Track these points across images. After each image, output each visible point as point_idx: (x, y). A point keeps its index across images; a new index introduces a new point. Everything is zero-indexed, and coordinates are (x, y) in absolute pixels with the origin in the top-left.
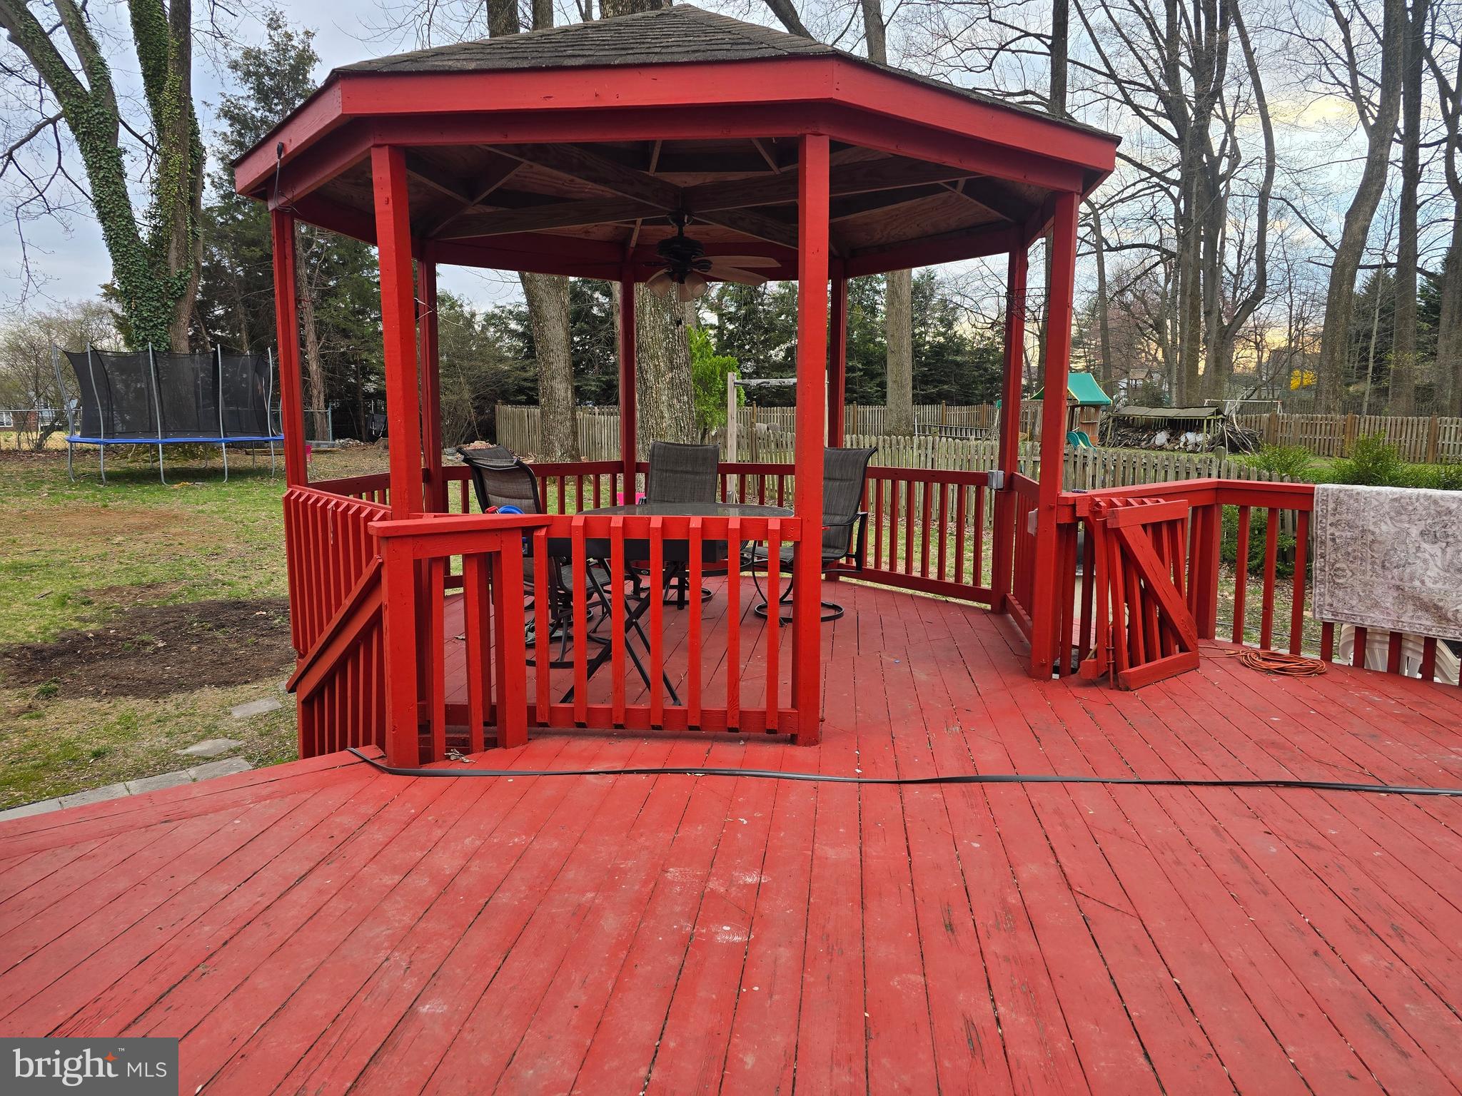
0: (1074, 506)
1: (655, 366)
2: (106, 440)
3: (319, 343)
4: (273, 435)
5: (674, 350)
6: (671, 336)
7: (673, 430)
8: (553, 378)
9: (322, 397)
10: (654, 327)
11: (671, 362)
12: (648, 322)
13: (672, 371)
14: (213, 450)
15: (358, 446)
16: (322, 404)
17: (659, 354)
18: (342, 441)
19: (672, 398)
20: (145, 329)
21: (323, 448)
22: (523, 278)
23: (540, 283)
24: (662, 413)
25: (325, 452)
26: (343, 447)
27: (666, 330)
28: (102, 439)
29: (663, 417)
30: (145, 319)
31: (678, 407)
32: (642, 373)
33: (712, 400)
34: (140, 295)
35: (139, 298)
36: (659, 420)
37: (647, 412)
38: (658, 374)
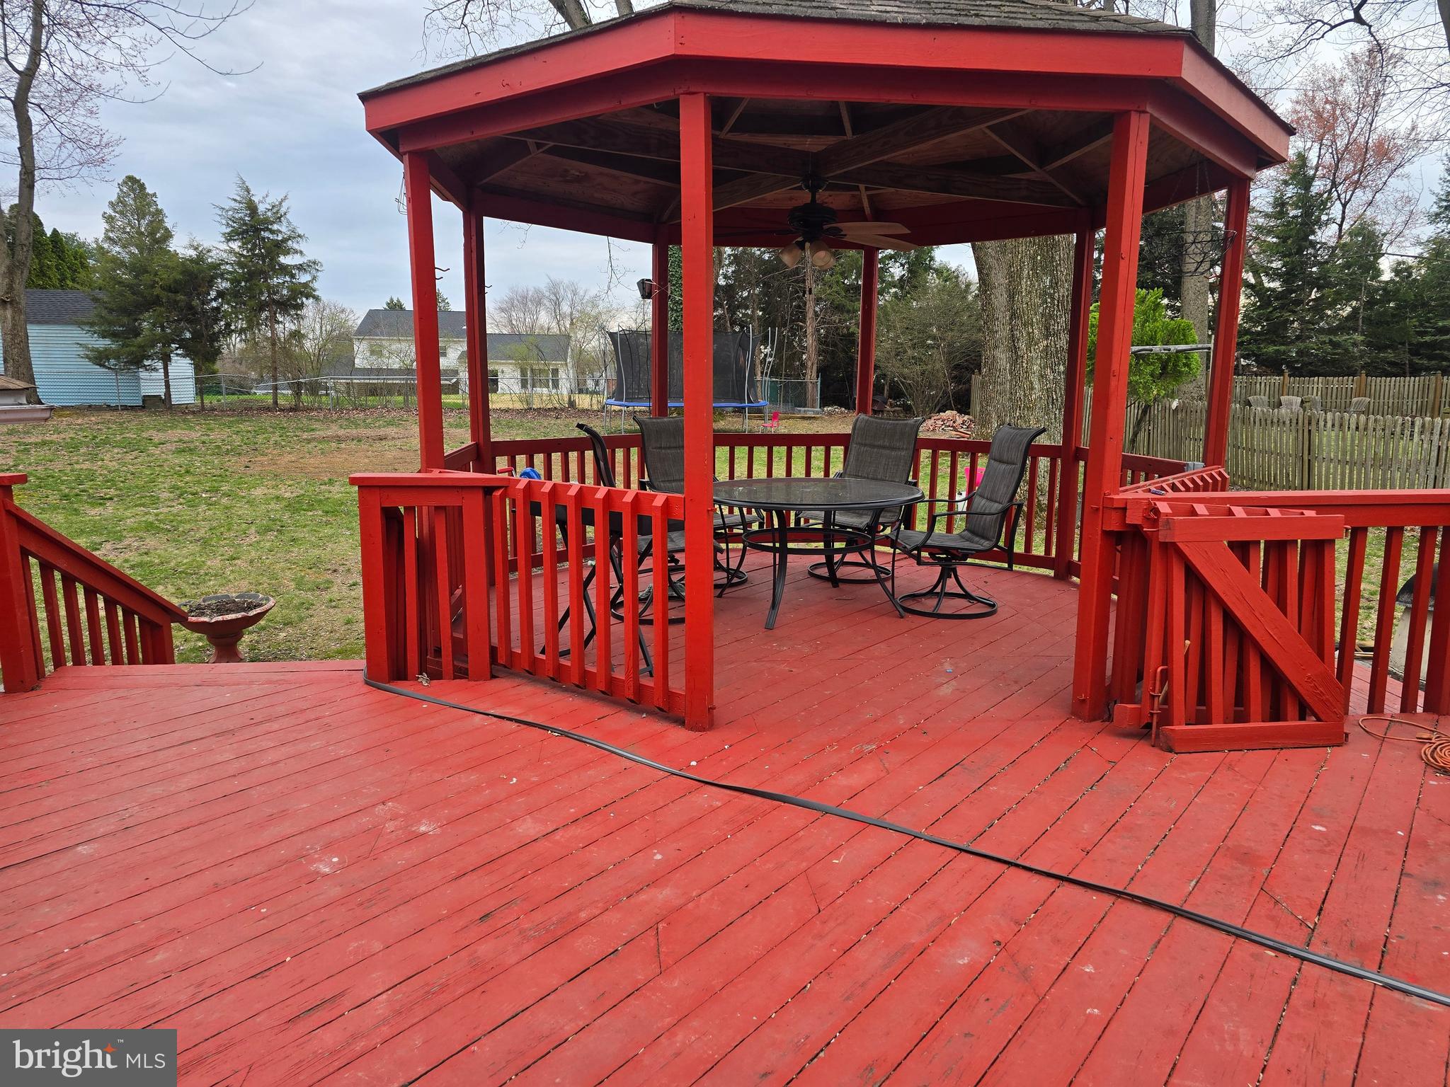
0: (1124, 509)
1: (1029, 333)
2: (627, 403)
3: (816, 319)
4: (750, 401)
5: (1051, 316)
6: (1049, 300)
7: (1044, 402)
8: (996, 347)
9: (815, 368)
10: (1030, 292)
11: (1047, 329)
12: (1024, 287)
13: (1047, 339)
14: (720, 414)
15: (842, 413)
16: (814, 374)
17: (1034, 320)
18: (830, 408)
19: (1046, 367)
20: (677, 311)
21: (810, 414)
22: (973, 247)
23: (990, 250)
24: (1032, 383)
25: (810, 418)
26: (830, 414)
27: (1044, 294)
28: (623, 403)
29: (1032, 388)
30: (677, 302)
31: (1051, 377)
32: (1014, 341)
33: (1149, 369)
34: (674, 282)
35: (674, 285)
36: (1027, 392)
37: (1016, 382)
38: (1031, 342)
